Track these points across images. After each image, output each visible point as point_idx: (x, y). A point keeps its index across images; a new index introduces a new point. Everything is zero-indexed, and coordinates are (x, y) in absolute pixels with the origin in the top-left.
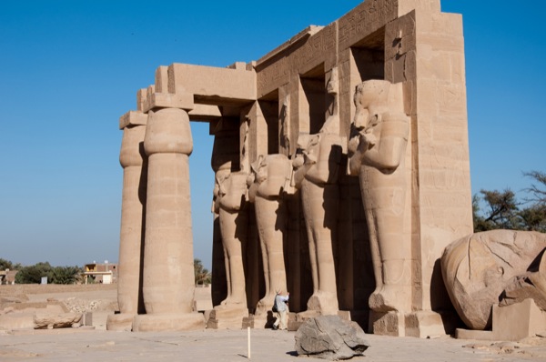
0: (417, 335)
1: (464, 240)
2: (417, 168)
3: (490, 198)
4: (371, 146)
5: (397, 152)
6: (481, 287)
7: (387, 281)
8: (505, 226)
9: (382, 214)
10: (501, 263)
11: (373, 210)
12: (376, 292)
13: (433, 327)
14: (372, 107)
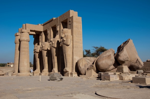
0: (72, 76)
1: (81, 59)
2: (73, 45)
3: (86, 51)
4: (65, 41)
5: (69, 42)
6: (84, 67)
7: (67, 66)
8: (89, 56)
9: (66, 54)
10: (88, 63)
11: (65, 53)
12: (65, 68)
13: (75, 75)
14: (65, 34)
